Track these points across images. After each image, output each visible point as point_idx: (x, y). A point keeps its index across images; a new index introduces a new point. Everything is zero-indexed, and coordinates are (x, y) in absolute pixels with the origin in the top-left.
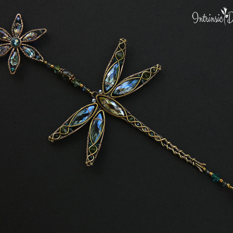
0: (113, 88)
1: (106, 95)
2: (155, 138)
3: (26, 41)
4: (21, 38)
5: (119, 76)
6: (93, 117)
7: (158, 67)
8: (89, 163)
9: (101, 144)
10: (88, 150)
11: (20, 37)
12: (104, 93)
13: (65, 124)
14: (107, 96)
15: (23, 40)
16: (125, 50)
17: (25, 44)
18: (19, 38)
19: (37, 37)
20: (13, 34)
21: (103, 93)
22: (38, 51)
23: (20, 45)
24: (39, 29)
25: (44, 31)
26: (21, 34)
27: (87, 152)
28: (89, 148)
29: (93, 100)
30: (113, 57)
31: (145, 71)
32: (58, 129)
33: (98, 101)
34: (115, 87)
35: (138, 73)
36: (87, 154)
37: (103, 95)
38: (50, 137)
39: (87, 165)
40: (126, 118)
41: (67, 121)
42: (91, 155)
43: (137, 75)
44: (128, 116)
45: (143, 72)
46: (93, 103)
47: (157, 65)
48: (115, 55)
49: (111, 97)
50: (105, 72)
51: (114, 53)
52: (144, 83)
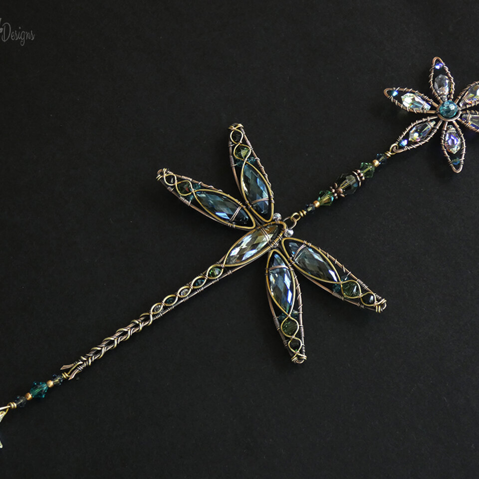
0: (288, 256)
1: (280, 242)
2: (160, 303)
3: (445, 129)
4: (454, 122)
5: (307, 276)
6: (247, 207)
7: (299, 357)
8: (162, 174)
9: (190, 206)
11: (457, 121)
12: (285, 239)
13: (252, 155)
14: (276, 243)
15: (450, 125)
16: (358, 305)
17: (439, 127)
18: (455, 119)
19: (447, 151)
20: (468, 111)
21: (285, 237)
23: (441, 118)
24: (463, 158)
25: (457, 167)
26: (463, 124)
27: (184, 177)
28: (191, 182)
29: (279, 215)
30: (353, 276)
31: (300, 327)
32: (249, 143)
33: (274, 222)
34: (289, 262)
35: (301, 312)
36: (180, 176)
37: (282, 234)
38: (239, 126)
39: (160, 171)
40: (222, 263)
41: (259, 162)
42: (176, 181)
43: (298, 311)
44: (223, 270)
45: (299, 324)
46: (274, 213)
47: (305, 357)
48: (356, 280)
49: (272, 249)
50: (325, 253)
51: (360, 281)
52: (276, 318)
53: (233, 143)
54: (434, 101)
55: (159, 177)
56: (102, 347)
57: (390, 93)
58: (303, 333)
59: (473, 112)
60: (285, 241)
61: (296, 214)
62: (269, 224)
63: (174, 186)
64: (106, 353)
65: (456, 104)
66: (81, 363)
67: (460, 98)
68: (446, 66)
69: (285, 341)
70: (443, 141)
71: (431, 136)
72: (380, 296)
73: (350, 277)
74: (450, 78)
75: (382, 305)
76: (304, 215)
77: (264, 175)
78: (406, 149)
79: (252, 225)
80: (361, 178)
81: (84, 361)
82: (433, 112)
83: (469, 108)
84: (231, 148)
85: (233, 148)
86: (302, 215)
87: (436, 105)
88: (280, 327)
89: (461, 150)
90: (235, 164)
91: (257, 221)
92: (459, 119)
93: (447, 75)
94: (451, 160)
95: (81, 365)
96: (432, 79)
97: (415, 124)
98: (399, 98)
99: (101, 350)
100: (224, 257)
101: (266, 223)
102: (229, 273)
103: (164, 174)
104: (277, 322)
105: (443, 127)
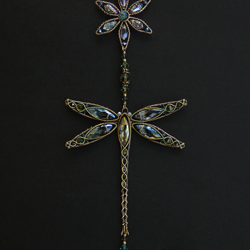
0: (139, 121)
1: (131, 120)
2: (122, 182)
3: (131, 23)
5: (153, 119)
6: (106, 122)
7: (182, 146)
8: (68, 145)
9: (90, 144)
10: (78, 137)
13: (85, 104)
14: (130, 122)
15: (130, 20)
16: (178, 110)
18: (129, 16)
19: (140, 30)
22: (129, 39)
23: (124, 21)
24: (148, 26)
25: (149, 31)
26: (133, 15)
27: (76, 138)
28: (80, 136)
29: (120, 113)
30: (165, 103)
31: (171, 137)
32: (79, 102)
33: (121, 117)
34: (142, 122)
35: (165, 133)
36: (74, 139)
37: (128, 117)
38: (68, 101)
39: (66, 145)
40: (123, 148)
41: (90, 104)
42: (75, 142)
43: (164, 133)
44: (126, 149)
45: (170, 136)
46: (117, 114)
47: (183, 144)
48: (168, 104)
49: (131, 125)
50: (148, 107)
51: (169, 102)
52: (161, 143)
53: (74, 108)
54: (115, 18)
55: (69, 147)
56: (124, 214)
57: (99, 32)
58: (174, 138)
59: (130, 7)
60: (132, 118)
61: (124, 106)
62: (120, 119)
63: (77, 144)
64: (127, 214)
65: (122, 11)
66: (125, 226)
67: (121, 7)
68: (103, 1)
69: (172, 146)
70: (135, 28)
71: (129, 31)
72: (181, 100)
73: (165, 105)
74: (109, 4)
75: (185, 102)
76: (126, 103)
77: (97, 106)
78: (127, 45)
79: (115, 125)
80: (127, 71)
81: (125, 225)
82: (119, 22)
83: (128, 6)
84: (76, 111)
85: (76, 109)
86: (125, 104)
87: (117, 19)
88: (165, 144)
89: (144, 24)
90: (84, 114)
91: (115, 122)
92: (130, 15)
93: (107, 4)
94: (145, 31)
95: (125, 227)
96: (105, 11)
97: (119, 33)
98: (103, 31)
99: (125, 216)
100: (121, 145)
101: (119, 119)
102: (129, 148)
103: (69, 144)
104: (163, 144)
105: (129, 24)
